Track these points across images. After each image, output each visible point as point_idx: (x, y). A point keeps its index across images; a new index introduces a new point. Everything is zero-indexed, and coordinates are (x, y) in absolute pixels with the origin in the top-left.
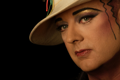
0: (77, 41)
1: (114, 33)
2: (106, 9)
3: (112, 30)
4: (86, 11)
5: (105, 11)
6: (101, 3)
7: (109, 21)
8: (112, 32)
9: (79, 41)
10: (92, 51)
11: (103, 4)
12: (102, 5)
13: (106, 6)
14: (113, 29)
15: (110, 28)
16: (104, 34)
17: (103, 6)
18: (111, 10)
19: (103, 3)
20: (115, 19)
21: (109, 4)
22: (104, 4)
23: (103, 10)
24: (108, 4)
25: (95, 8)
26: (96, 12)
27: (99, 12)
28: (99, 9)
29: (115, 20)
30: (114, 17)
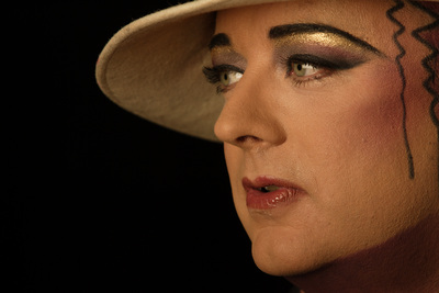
0: (256, 139)
1: (409, 149)
2: (404, 53)
3: (406, 137)
4: (320, 38)
5: (398, 58)
6: (390, 23)
7: (403, 98)
8: (403, 147)
9: (264, 144)
10: (306, 198)
11: (397, 28)
12: (392, 32)
13: (408, 40)
14: (410, 134)
15: (399, 129)
16: (365, 141)
17: (395, 37)
18: (425, 62)
19: (399, 24)
20: (432, 98)
21: (423, 34)
22: (402, 29)
23: (391, 50)
24: (416, 34)
25: (358, 34)
26: (358, 50)
27: (370, 54)
28: (373, 42)
29: (428, 105)
30: (429, 90)
